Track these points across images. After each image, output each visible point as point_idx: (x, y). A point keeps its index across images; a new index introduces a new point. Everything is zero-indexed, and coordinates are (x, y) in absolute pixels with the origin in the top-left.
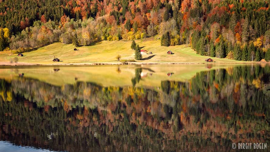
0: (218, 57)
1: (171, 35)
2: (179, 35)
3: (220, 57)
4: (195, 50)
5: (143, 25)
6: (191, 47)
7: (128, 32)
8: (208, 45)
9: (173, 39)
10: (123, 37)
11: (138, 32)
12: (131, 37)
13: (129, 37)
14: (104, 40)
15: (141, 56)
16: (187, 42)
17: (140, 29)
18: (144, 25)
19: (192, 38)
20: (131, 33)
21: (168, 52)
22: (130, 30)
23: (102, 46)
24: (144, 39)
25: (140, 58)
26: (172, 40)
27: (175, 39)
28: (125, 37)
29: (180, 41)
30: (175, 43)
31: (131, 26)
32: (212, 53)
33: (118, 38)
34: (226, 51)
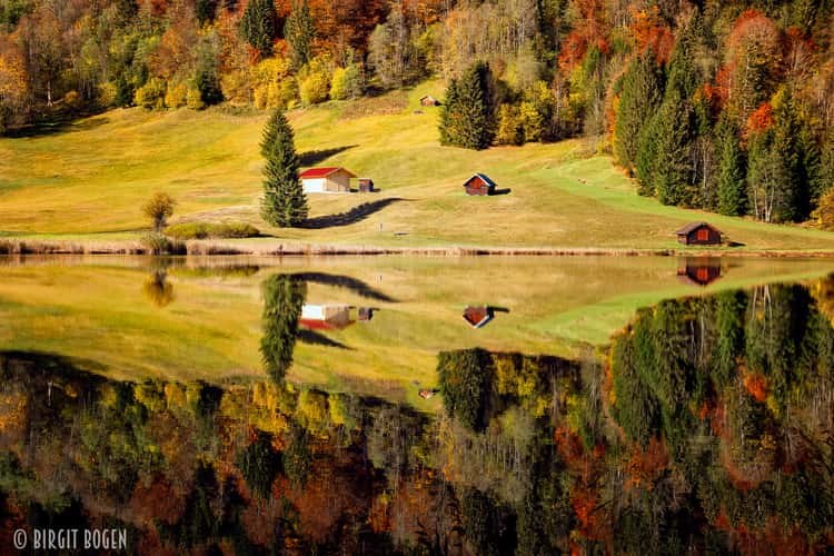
0: (762, 216)
1: (502, 83)
2: (549, 87)
3: (776, 216)
4: (631, 174)
5: (342, 22)
6: (610, 153)
7: (257, 61)
8: (705, 144)
9: (514, 108)
10: (225, 92)
11: (313, 63)
12: (272, 90)
13: (262, 88)
14: (114, 106)
15: (298, 201)
16: (590, 122)
17: (327, 44)
18: (351, 20)
19: (617, 100)
20: (275, 65)
21: (473, 185)
22: (268, 53)
23: (100, 137)
24: (349, 103)
25: (291, 212)
26: (503, 110)
27: (523, 105)
28: (240, 93)
29: (555, 118)
30: (521, 131)
31: (276, 27)
32: (726, 192)
33: (198, 93)
34: (812, 183)
